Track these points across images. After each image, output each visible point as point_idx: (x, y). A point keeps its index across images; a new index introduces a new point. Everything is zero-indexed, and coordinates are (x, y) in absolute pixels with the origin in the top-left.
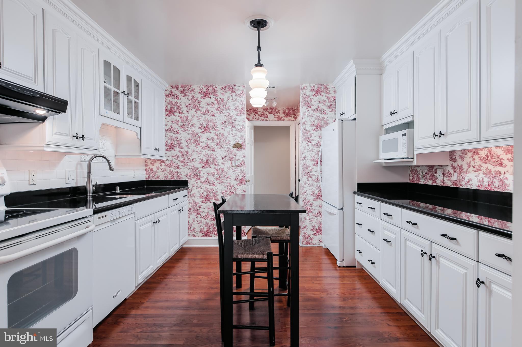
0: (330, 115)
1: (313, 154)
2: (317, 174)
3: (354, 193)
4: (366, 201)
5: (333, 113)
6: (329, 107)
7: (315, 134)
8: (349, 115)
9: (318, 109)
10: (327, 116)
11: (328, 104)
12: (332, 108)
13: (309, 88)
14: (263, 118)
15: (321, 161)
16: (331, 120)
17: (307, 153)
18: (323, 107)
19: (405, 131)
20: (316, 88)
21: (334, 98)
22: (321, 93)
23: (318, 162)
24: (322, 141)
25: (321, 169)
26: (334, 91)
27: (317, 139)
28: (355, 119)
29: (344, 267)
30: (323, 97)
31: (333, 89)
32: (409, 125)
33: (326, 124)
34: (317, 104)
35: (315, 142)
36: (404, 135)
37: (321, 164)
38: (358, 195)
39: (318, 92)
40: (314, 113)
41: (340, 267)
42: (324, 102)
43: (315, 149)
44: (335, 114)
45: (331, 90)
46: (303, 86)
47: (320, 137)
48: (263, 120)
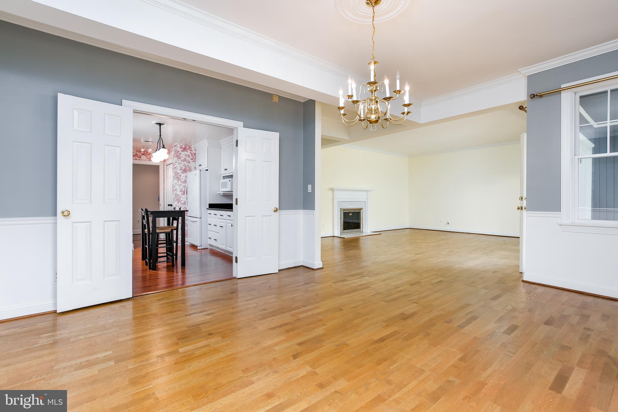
0: (192, 164)
1: (182, 187)
2: (184, 200)
3: (207, 209)
4: (213, 212)
5: (194, 163)
6: (192, 159)
7: (183, 175)
8: (205, 167)
9: (185, 160)
10: (191, 164)
11: (191, 157)
12: (194, 160)
13: (179, 146)
14: (136, 158)
15: (187, 192)
16: (193, 168)
17: (177, 187)
18: (188, 159)
19: (230, 179)
20: (184, 146)
21: (195, 154)
22: (186, 150)
23: (185, 192)
24: (187, 180)
25: (187, 197)
26: (195, 150)
27: (184, 178)
28: (207, 170)
29: (202, 249)
30: (188, 153)
31: (194, 148)
32: (231, 176)
33: (190, 170)
34: (184, 156)
35: (182, 180)
36: (230, 181)
37: (187, 194)
38: (209, 209)
39: (185, 149)
40: (183, 162)
41: (199, 249)
42: (189, 156)
43: (183, 185)
44: (196, 164)
45: (193, 149)
46: (175, 145)
47: (186, 177)
48: (137, 159)
